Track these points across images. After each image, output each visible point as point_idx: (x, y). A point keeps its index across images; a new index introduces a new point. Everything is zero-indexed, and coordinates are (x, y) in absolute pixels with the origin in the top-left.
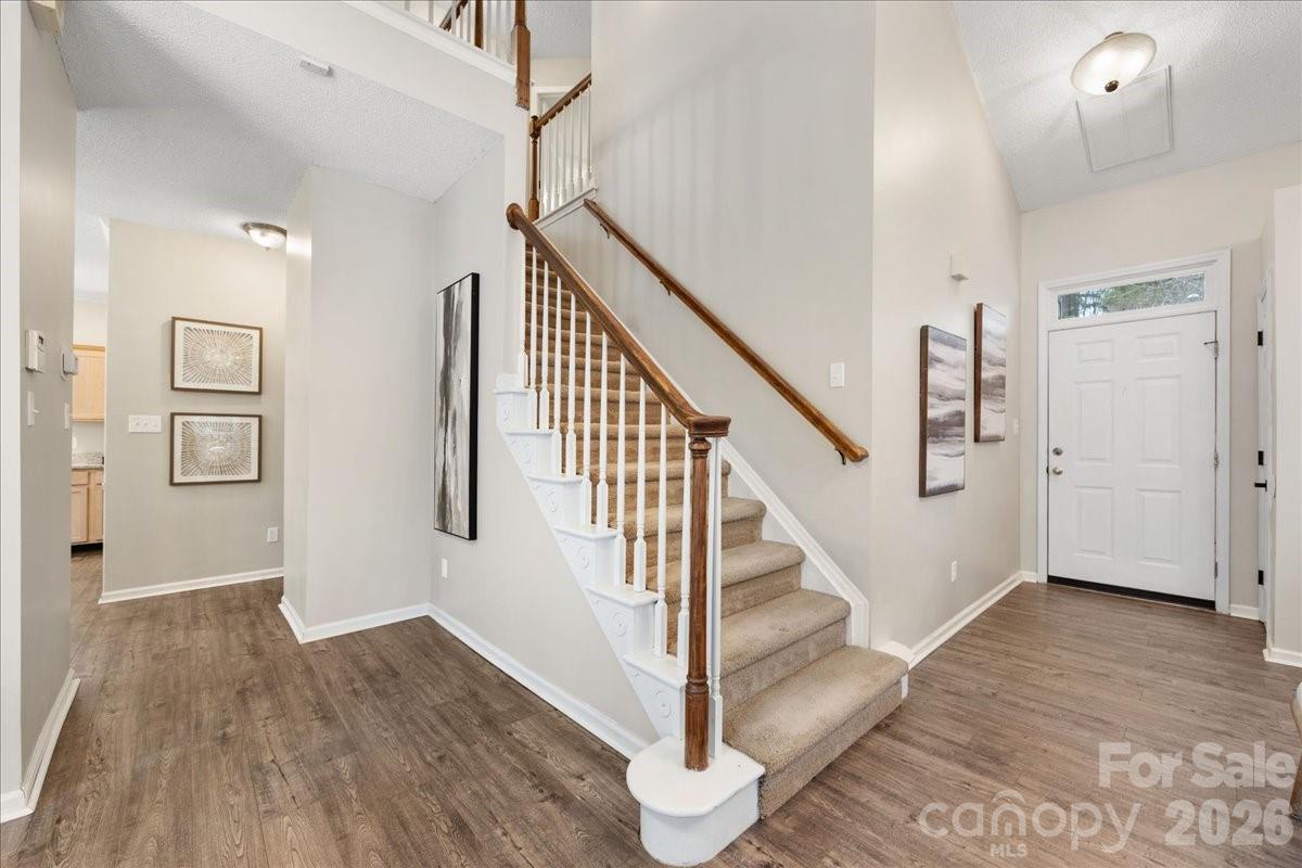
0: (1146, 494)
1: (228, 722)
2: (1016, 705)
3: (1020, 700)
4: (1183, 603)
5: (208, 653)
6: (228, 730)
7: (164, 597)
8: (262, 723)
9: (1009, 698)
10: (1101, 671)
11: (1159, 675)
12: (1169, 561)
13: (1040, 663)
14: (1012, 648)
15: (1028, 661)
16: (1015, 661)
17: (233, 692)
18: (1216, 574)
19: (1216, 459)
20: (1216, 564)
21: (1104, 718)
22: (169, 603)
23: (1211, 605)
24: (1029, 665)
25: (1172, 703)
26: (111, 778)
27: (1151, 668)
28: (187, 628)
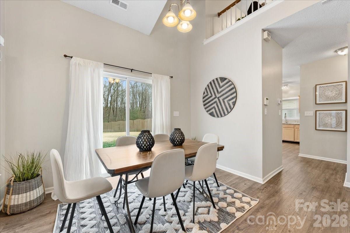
1: (305, 192)
5: (313, 175)
6: (303, 193)
7: (313, 159)
8: (312, 197)
17: (312, 186)
22: (313, 161)
26: (276, 187)
28: (313, 168)
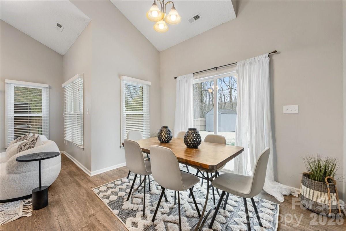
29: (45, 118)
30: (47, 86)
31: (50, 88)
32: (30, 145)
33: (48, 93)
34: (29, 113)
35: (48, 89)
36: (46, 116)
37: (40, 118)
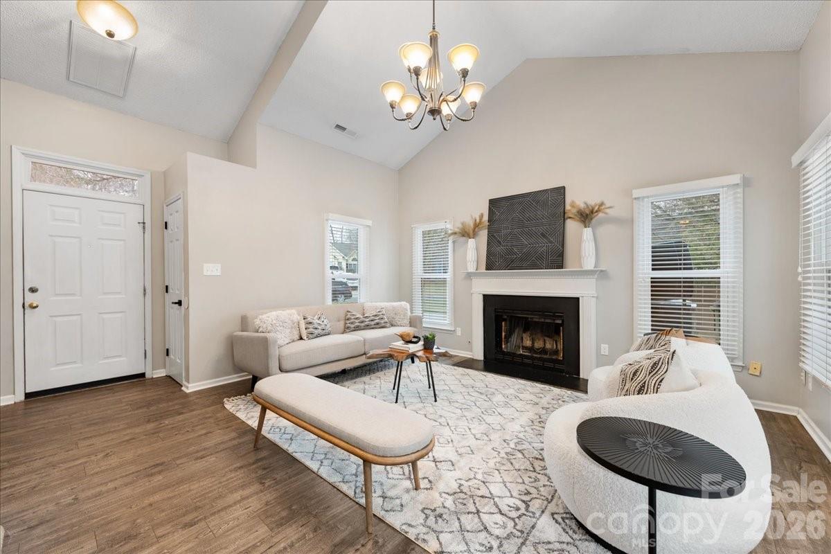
0: (105, 316)
2: (99, 494)
3: (98, 489)
4: (127, 380)
9: (90, 493)
10: (127, 438)
11: (157, 423)
12: (120, 356)
13: (83, 457)
14: (51, 459)
15: (77, 459)
16: (63, 466)
18: (145, 357)
19: (145, 290)
20: (145, 351)
21: (158, 462)
23: (143, 375)
24: (79, 462)
25: (177, 433)
27: (149, 421)
29: (728, 282)
30: (736, 179)
31: (746, 183)
32: (648, 378)
33: (741, 200)
34: (685, 269)
35: (740, 190)
36: (734, 277)
37: (714, 283)
